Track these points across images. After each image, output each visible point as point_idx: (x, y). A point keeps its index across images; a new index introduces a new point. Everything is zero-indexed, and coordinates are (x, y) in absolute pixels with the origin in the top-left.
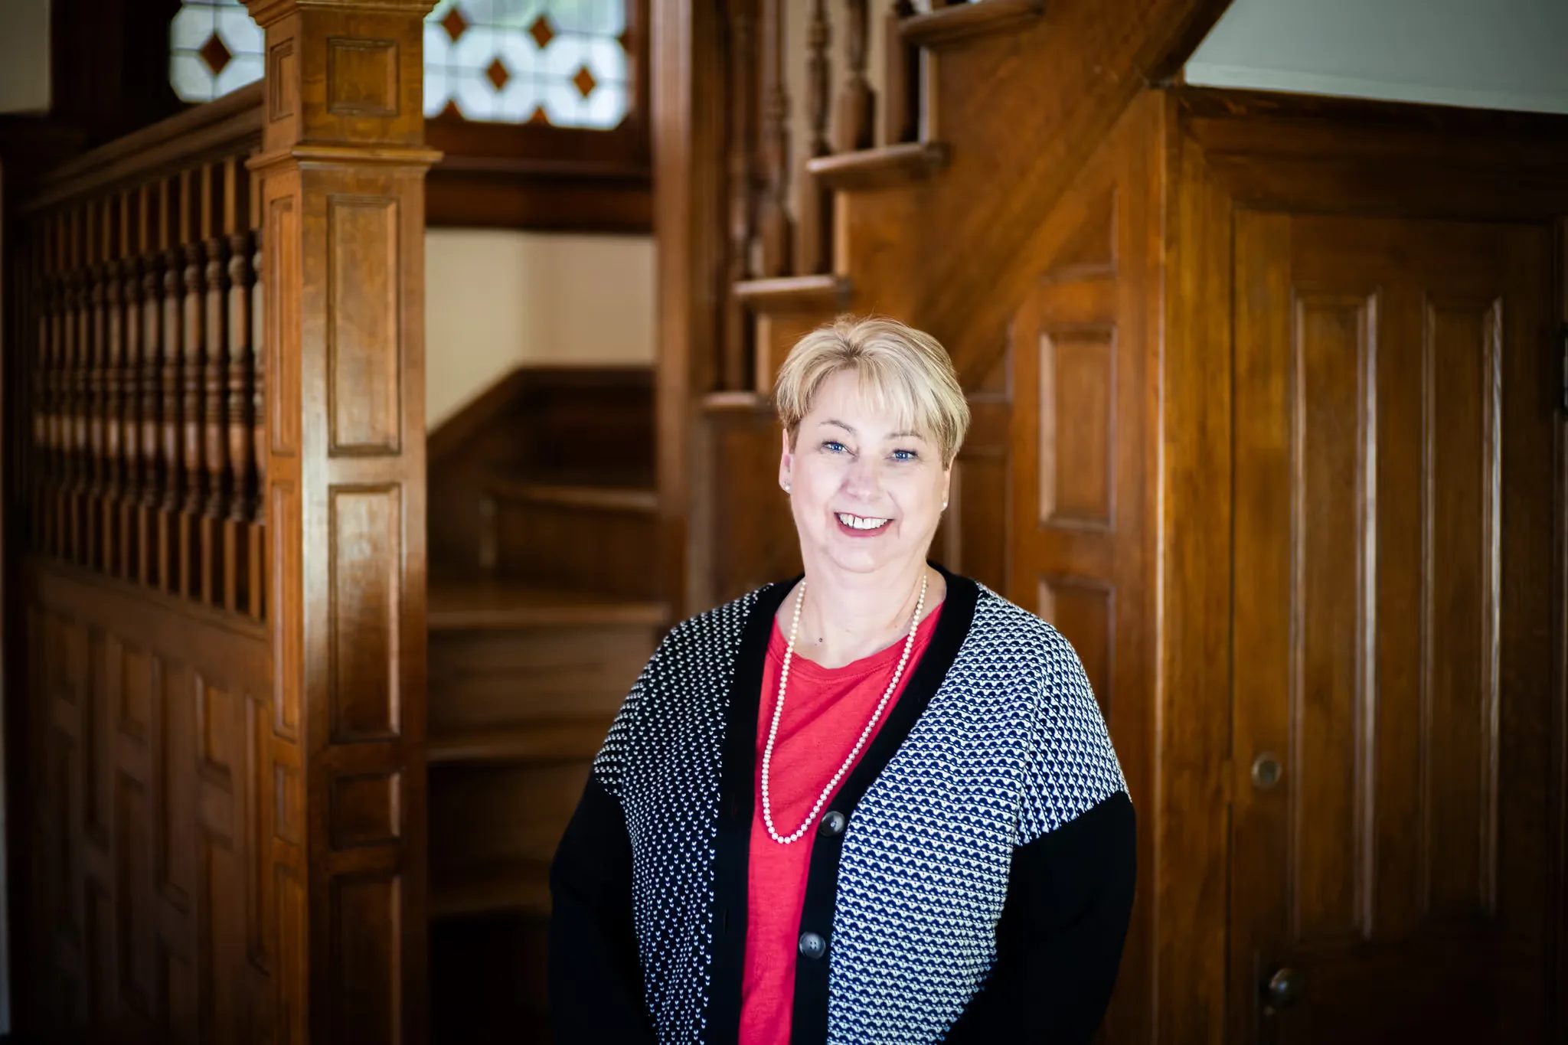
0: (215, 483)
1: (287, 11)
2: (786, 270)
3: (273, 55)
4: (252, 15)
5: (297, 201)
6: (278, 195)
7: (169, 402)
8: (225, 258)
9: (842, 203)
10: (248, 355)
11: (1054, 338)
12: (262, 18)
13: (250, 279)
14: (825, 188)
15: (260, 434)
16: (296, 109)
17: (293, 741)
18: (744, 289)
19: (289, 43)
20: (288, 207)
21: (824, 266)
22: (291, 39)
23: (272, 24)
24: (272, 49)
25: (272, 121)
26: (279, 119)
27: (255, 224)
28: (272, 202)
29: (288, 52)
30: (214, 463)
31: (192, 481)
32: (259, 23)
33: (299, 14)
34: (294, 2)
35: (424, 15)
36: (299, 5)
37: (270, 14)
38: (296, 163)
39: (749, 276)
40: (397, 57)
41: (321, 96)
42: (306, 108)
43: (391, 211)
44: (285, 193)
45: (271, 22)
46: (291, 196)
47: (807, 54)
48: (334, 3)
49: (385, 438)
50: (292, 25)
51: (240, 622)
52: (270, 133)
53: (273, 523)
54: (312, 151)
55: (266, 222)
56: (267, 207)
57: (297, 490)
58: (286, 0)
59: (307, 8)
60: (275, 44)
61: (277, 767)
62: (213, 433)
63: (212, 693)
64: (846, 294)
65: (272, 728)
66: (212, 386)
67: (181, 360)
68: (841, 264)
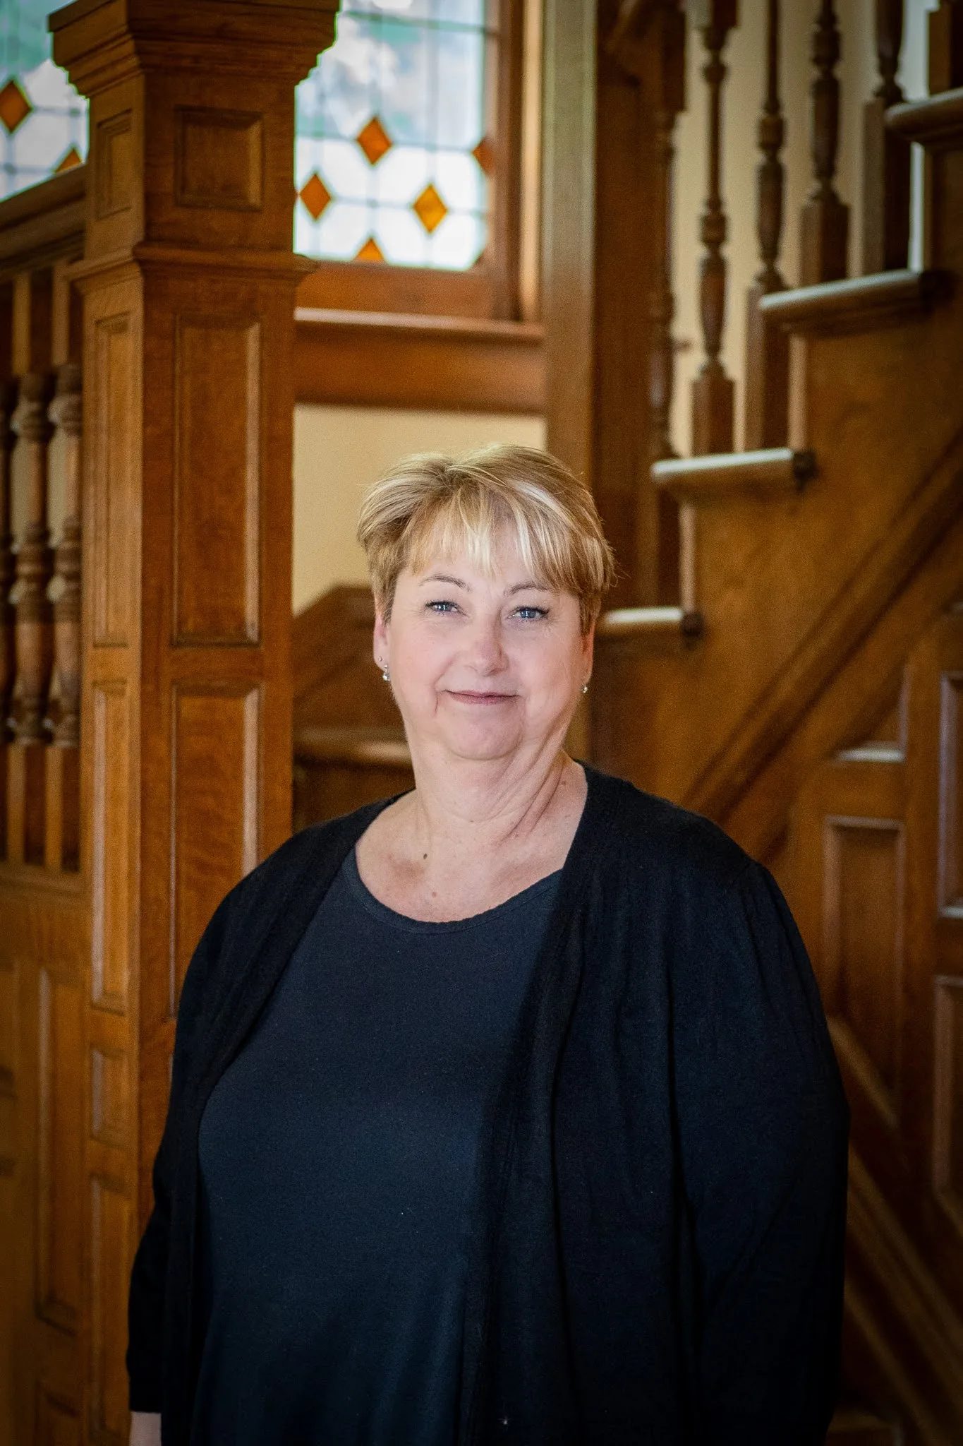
1: (124, 74)
2: (721, 443)
3: (100, 130)
4: (72, 80)
5: (136, 318)
6: (107, 314)
9: (798, 352)
10: (42, 532)
12: (87, 85)
13: (45, 433)
14: (776, 332)
15: (64, 630)
16: (136, 202)
17: (121, 1014)
18: (662, 468)
19: (125, 117)
20: (121, 328)
21: (772, 435)
22: (129, 111)
23: (98, 94)
24: (100, 124)
25: (99, 219)
26: (107, 217)
27: (60, 355)
28: (98, 322)
29: (124, 128)
32: (81, 92)
33: (142, 77)
34: (134, 61)
35: (297, 83)
36: (141, 66)
37: (102, 77)
38: (136, 270)
39: (669, 453)
40: (262, 136)
41: (168, 182)
42: (151, 201)
43: (253, 334)
44: (117, 310)
45: (98, 91)
46: (126, 314)
47: (757, 158)
48: (186, 63)
49: (241, 624)
50: (133, 91)
51: (30, 875)
52: (97, 233)
53: (92, 736)
54: (158, 253)
55: (89, 348)
56: (89, 329)
57: (131, 690)
58: (123, 60)
59: (150, 70)
60: (106, 118)
61: (94, 1050)
64: (804, 474)
65: (90, 1001)
68: (796, 434)
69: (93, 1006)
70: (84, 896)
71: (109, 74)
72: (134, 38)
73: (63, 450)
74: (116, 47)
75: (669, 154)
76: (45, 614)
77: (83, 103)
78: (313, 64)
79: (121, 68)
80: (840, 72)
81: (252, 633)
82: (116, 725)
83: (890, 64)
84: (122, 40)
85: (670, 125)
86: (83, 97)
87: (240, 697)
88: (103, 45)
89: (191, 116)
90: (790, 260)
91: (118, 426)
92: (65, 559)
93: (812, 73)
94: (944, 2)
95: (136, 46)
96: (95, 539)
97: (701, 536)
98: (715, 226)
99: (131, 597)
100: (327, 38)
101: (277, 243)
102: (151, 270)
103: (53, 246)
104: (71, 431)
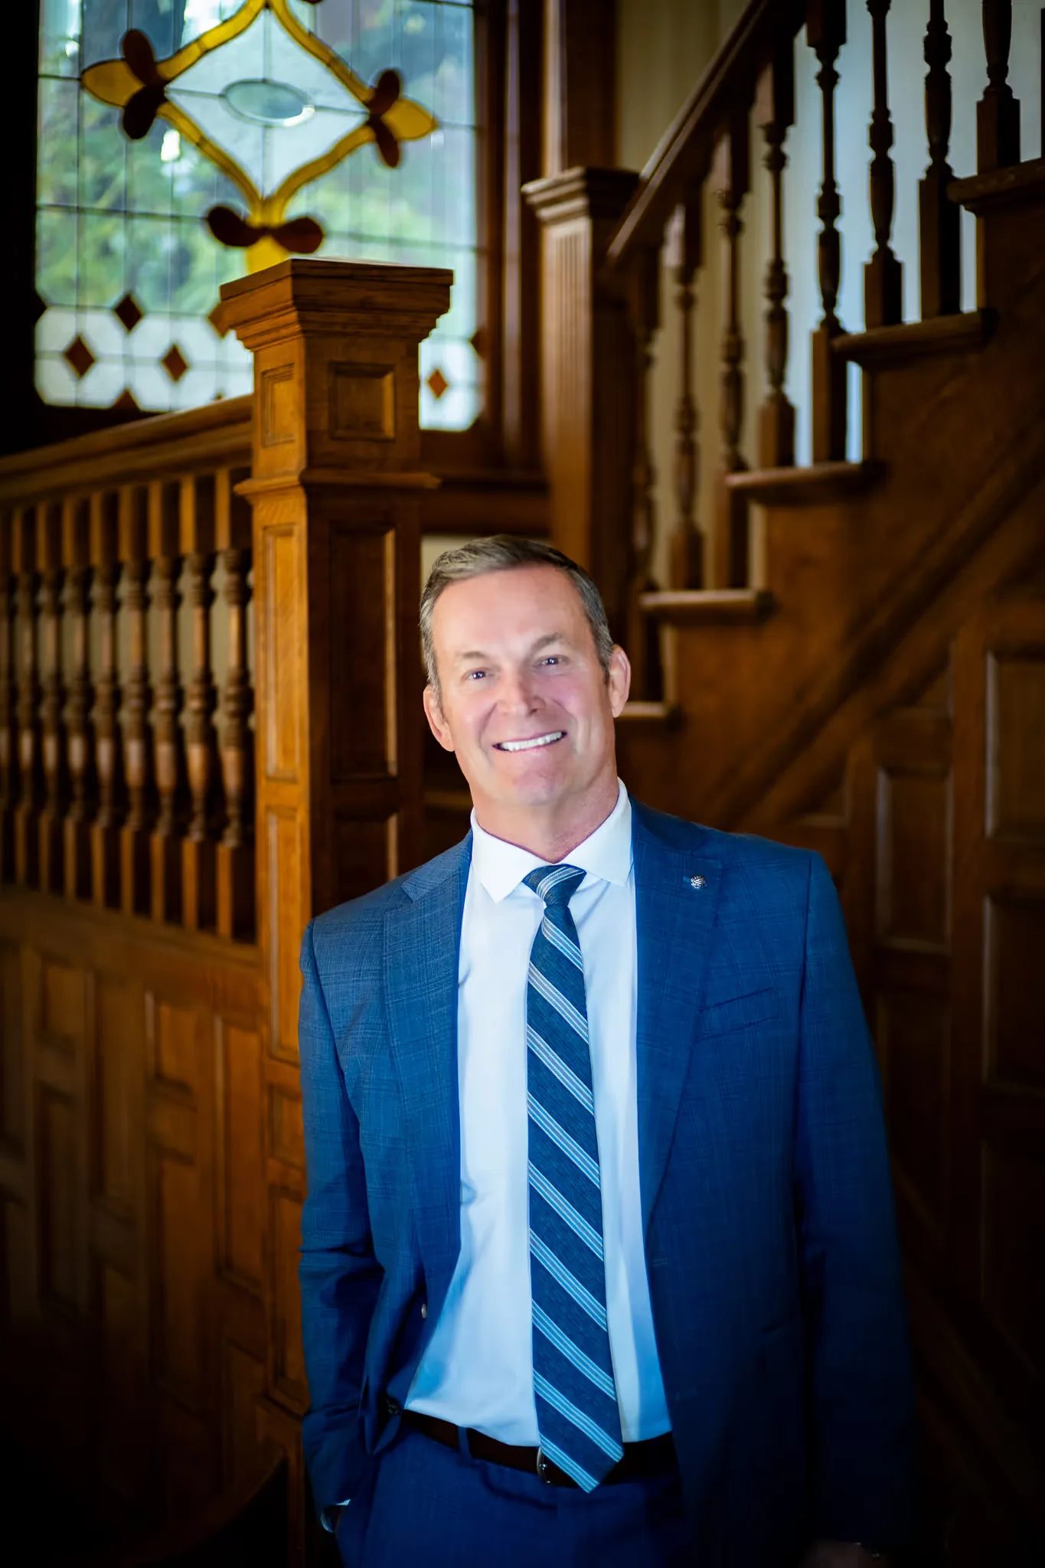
0: (166, 801)
1: (285, 337)
2: (694, 583)
3: (264, 377)
4: (240, 338)
5: (300, 528)
6: (275, 522)
7: (99, 715)
8: (174, 573)
9: (757, 516)
10: (207, 676)
11: (999, 656)
12: (251, 343)
13: (207, 598)
14: (739, 501)
15: (230, 757)
16: (298, 437)
18: (650, 601)
19: (286, 369)
20: (288, 534)
22: (291, 365)
23: (264, 349)
24: (264, 373)
25: (265, 446)
26: (272, 445)
27: (223, 539)
28: (265, 528)
29: (287, 377)
30: (165, 777)
31: (135, 798)
32: (248, 347)
33: (302, 340)
34: (297, 328)
35: (420, 341)
36: (303, 332)
37: (265, 338)
38: (301, 491)
39: (652, 588)
40: (395, 384)
41: (323, 423)
42: (311, 436)
43: (390, 540)
44: (283, 520)
45: (262, 347)
46: (293, 524)
47: (722, 367)
48: (337, 328)
49: (384, 764)
50: (291, 350)
51: (204, 941)
52: (262, 459)
53: (267, 848)
54: (322, 476)
55: (258, 548)
56: (258, 533)
57: (302, 817)
58: (286, 325)
59: (311, 335)
60: (269, 368)
61: (274, 1090)
62: (164, 751)
63: (165, 1010)
64: (765, 609)
65: (267, 1051)
66: (163, 704)
67: (114, 676)
68: (758, 578)
69: (272, 1056)
70: (260, 966)
71: (274, 335)
72: (298, 310)
73: (226, 617)
74: (279, 316)
75: (648, 361)
76: (210, 737)
77: (248, 357)
78: (434, 326)
79: (284, 332)
80: (789, 304)
81: (393, 769)
82: (287, 841)
83: (830, 300)
84: (290, 310)
85: (648, 339)
86: (248, 351)
87: (384, 819)
88: (270, 313)
89: (340, 370)
90: (751, 447)
91: (285, 609)
92: (229, 698)
93: (765, 305)
94: (876, 256)
95: (299, 316)
96: (266, 697)
97: (681, 651)
98: (688, 417)
99: (300, 745)
100: (444, 306)
101: (407, 467)
102: (314, 491)
103: (217, 460)
104: (231, 603)
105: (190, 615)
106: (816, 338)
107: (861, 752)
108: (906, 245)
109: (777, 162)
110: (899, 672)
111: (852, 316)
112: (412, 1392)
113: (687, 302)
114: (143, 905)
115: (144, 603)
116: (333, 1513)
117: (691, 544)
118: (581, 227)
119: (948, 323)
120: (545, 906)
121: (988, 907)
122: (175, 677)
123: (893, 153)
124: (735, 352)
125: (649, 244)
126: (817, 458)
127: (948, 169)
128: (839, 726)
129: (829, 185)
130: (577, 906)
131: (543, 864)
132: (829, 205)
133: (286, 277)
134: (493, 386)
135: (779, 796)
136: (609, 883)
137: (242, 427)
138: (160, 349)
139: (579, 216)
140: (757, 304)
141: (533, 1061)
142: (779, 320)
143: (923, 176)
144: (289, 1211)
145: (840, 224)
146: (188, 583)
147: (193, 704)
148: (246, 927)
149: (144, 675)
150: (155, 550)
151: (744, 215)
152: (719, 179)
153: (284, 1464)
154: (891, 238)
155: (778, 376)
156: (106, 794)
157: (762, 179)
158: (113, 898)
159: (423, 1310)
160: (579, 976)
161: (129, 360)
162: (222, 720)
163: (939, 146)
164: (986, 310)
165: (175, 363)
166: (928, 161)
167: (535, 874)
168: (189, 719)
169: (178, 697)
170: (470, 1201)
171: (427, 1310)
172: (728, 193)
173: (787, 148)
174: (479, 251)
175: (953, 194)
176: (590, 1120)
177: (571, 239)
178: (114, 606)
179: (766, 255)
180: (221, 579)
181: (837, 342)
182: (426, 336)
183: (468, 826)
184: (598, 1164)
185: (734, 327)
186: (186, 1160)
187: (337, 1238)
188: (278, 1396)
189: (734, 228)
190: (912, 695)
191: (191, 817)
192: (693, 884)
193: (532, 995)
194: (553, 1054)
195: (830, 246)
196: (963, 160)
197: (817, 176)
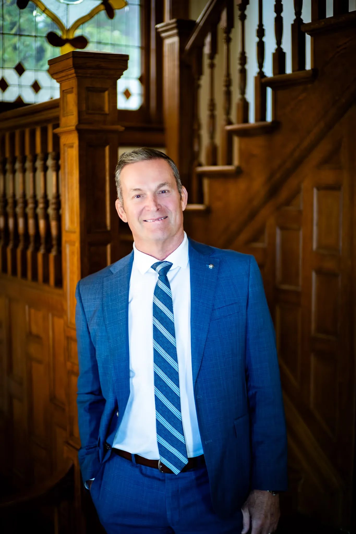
0: (32, 239)
1: (71, 78)
2: (215, 163)
3: (63, 92)
5: (76, 145)
6: (67, 143)
7: (9, 209)
8: (34, 161)
9: (236, 140)
10: (45, 196)
11: (318, 189)
12: (59, 80)
13: (45, 169)
14: (230, 135)
15: (53, 224)
16: (75, 113)
19: (71, 89)
20: (72, 147)
21: (229, 162)
22: (72, 88)
24: (63, 91)
25: (64, 116)
26: (66, 116)
27: (50, 149)
28: (64, 145)
29: (71, 92)
30: (31, 230)
31: (21, 238)
32: (58, 82)
33: (76, 79)
34: (74, 75)
35: (118, 80)
36: (77, 76)
37: (64, 78)
38: (76, 132)
39: (200, 165)
40: (109, 94)
41: (84, 108)
42: (80, 113)
43: (107, 149)
44: (70, 142)
45: (63, 82)
46: (73, 143)
47: (224, 89)
48: (88, 75)
49: (106, 226)
50: (73, 83)
51: (46, 288)
52: (63, 121)
53: (66, 255)
54: (83, 127)
55: (62, 152)
56: (62, 146)
57: (77, 245)
58: (71, 74)
59: (80, 78)
60: (65, 89)
61: (69, 339)
62: (31, 222)
63: (33, 311)
64: (239, 172)
65: (67, 325)
66: (31, 206)
67: (14, 195)
68: (236, 162)
69: (68, 327)
70: (64, 296)
71: (66, 78)
72: (75, 69)
73: (52, 176)
74: (68, 71)
75: (199, 86)
76: (47, 217)
77: (58, 85)
78: (122, 74)
80: (247, 67)
81: (109, 228)
82: (72, 253)
83: (261, 65)
84: (72, 69)
85: (199, 79)
86: (58, 83)
87: (106, 245)
88: (65, 70)
89: (90, 90)
90: (234, 116)
91: (71, 173)
92: (53, 204)
93: (239, 67)
94: (277, 50)
95: (75, 71)
96: (65, 203)
97: (210, 187)
98: (212, 106)
99: (77, 220)
100: (126, 68)
101: (113, 123)
102: (81, 132)
103: (48, 121)
104: (54, 170)
105: (40, 175)
106: (256, 78)
107: (271, 221)
108: (287, 46)
109: (243, 18)
110: (284, 194)
111: (269, 71)
112: (115, 442)
113: (212, 66)
114: (24, 275)
115: (24, 171)
116: (89, 483)
117: (213, 150)
118: (176, 40)
119: (301, 73)
120: (159, 276)
121: (314, 275)
122: (35, 196)
123: (283, 15)
124: (228, 83)
125: (199, 45)
126: (256, 120)
127: (302, 20)
128: (264, 212)
129: (261, 25)
130: (169, 275)
131: (158, 261)
132: (261, 32)
133: (70, 57)
134: (146, 95)
135: (243, 237)
136: (181, 267)
137: (57, 109)
138: (31, 82)
139: (175, 36)
140: (236, 67)
141: (155, 329)
142: (243, 72)
143: (293, 22)
144: (74, 380)
145: (264, 39)
146: (39, 164)
147: (41, 206)
148: (59, 282)
149: (24, 195)
150: (27, 152)
151: (232, 36)
152: (223, 23)
153: (73, 466)
154: (282, 44)
155: (243, 92)
156: (12, 237)
157: (238, 23)
158: (14, 272)
159: (117, 414)
160: (171, 299)
161: (20, 86)
162: (51, 211)
163: (298, 12)
164: (314, 69)
165: (36, 87)
166: (294, 17)
167: (155, 265)
168: (40, 211)
169: (36, 203)
170: (133, 377)
171: (118, 414)
172: (226, 28)
173: (246, 12)
174: (142, 48)
175: (303, 29)
176: (175, 348)
177: (172, 44)
178: (14, 172)
179: (239, 49)
180: (50, 162)
181: (263, 80)
182: (119, 78)
183: (132, 248)
184: (178, 363)
185: (228, 75)
186: (40, 362)
187: (89, 389)
188: (71, 442)
189: (228, 40)
190: (288, 202)
191: (40, 244)
192: (210, 267)
193: (155, 306)
194: (162, 326)
195: (261, 47)
196: (307, 17)
197: (257, 22)
